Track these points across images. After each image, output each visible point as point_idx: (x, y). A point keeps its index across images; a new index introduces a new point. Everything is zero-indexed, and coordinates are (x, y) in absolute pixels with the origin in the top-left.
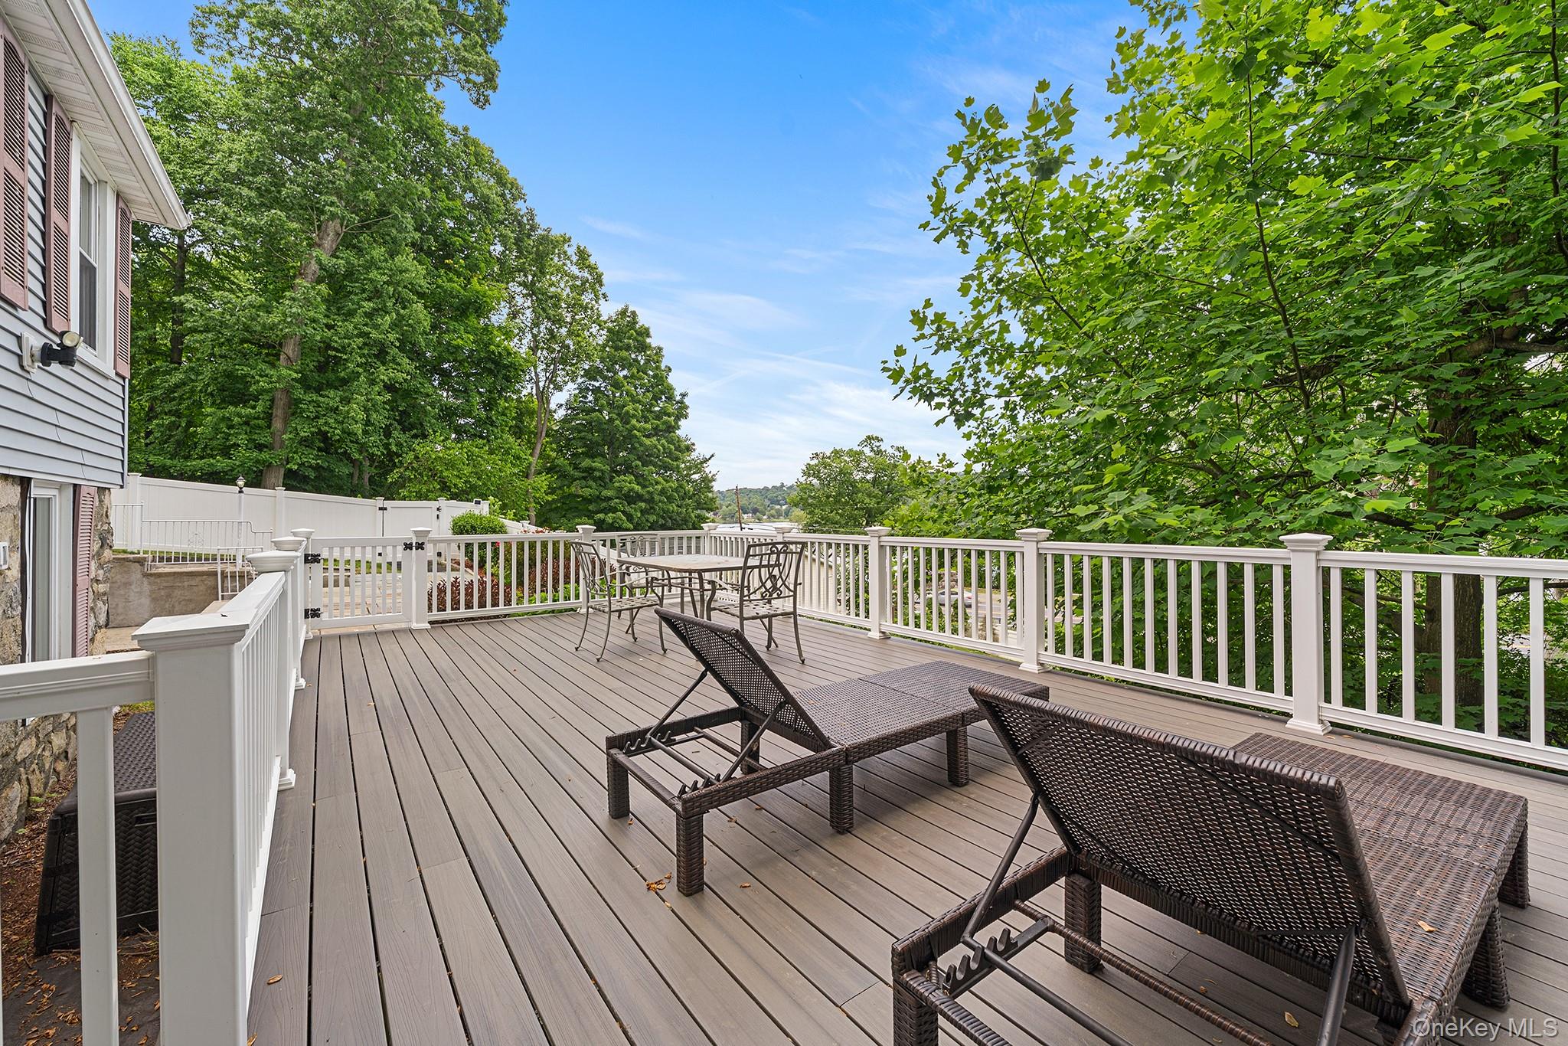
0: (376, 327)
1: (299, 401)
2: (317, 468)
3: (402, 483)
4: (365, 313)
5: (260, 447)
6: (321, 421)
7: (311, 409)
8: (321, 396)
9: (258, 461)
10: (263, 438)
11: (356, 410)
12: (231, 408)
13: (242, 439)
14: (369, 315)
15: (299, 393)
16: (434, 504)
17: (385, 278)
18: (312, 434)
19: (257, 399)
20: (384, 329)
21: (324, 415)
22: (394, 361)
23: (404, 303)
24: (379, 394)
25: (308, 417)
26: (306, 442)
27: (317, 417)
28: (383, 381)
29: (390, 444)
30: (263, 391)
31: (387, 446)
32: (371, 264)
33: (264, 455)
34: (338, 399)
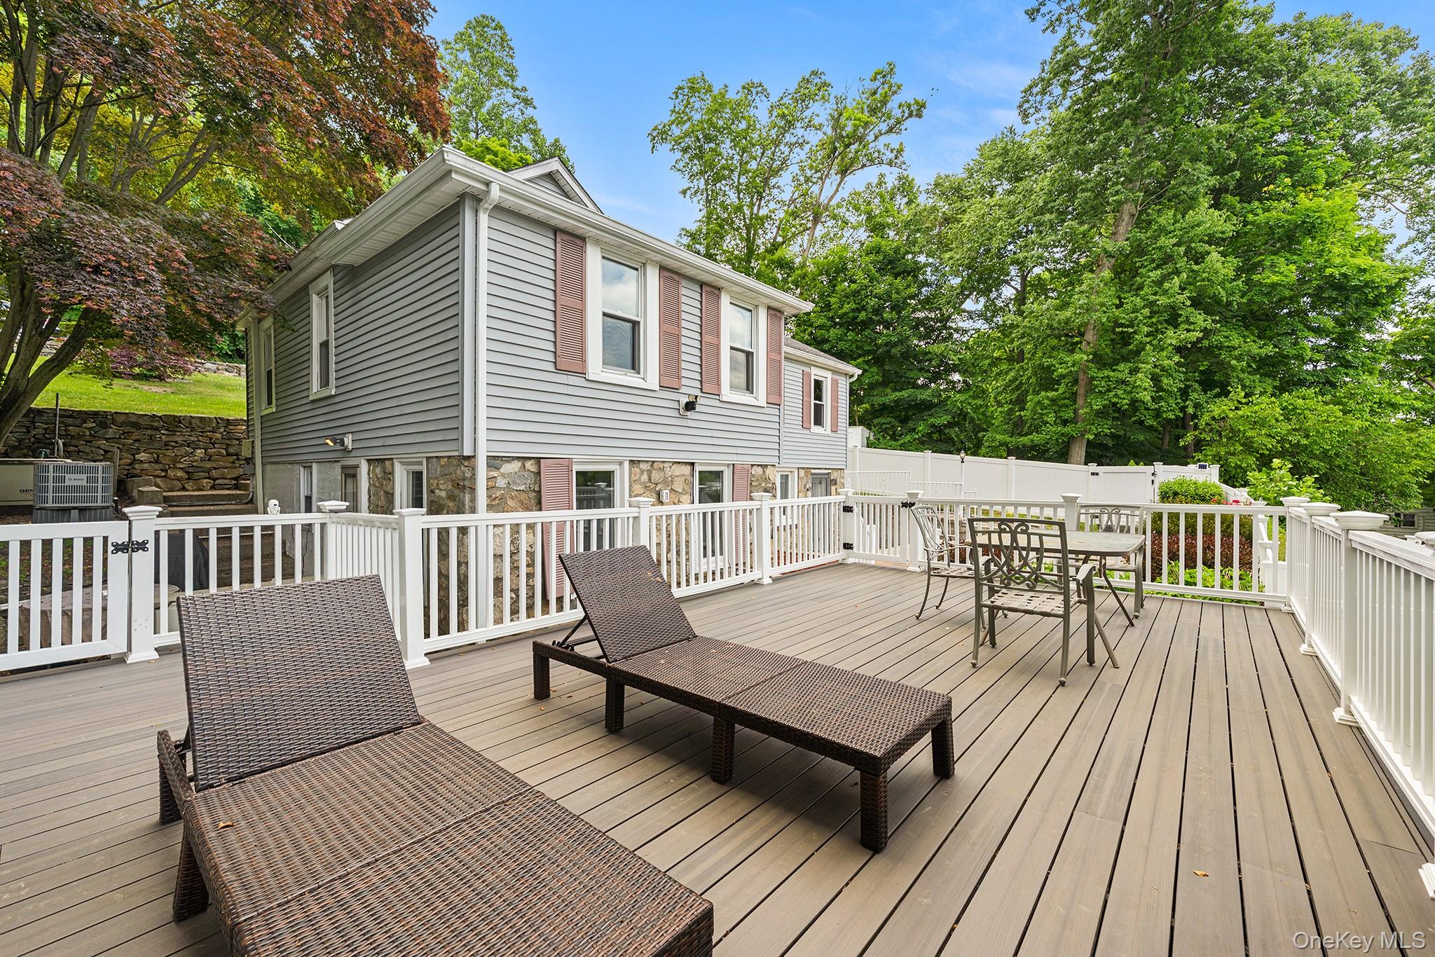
0: (1165, 292)
1: (1093, 378)
2: (1113, 436)
3: (1199, 445)
4: (1153, 281)
5: (1065, 422)
6: (1111, 394)
7: (1103, 383)
8: (1114, 371)
9: (1063, 434)
10: (1068, 414)
11: (1142, 379)
12: (1043, 393)
13: (1051, 418)
14: (1159, 283)
15: (1093, 372)
16: (1149, 469)
17: (1174, 240)
18: (1104, 407)
19: (1058, 383)
20: (1175, 292)
21: (1115, 388)
22: (1187, 321)
23: (1199, 258)
24: (1169, 358)
25: (1100, 391)
26: (1101, 414)
27: (1109, 390)
28: (1171, 345)
29: (1187, 407)
30: (1063, 376)
31: (1183, 409)
32: (1162, 231)
33: (1067, 429)
34: (1127, 371)
